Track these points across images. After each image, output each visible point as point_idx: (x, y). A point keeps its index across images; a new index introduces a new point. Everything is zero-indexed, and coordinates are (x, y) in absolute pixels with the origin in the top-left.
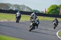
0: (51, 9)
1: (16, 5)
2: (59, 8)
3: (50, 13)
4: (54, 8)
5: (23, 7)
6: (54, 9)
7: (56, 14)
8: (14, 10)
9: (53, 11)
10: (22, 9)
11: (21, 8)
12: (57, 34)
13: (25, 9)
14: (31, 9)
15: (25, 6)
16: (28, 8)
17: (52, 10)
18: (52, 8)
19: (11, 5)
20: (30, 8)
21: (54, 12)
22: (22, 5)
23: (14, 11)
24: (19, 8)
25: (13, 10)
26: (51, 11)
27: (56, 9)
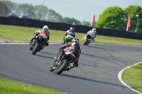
0: (106, 16)
1: (24, 6)
2: (127, 14)
3: (104, 27)
4: (113, 15)
5: (40, 11)
6: (114, 18)
7: (117, 28)
8: (20, 17)
9: (112, 22)
10: (40, 15)
11: (37, 12)
12: (120, 76)
13: (47, 15)
14: (60, 17)
15: (46, 8)
16: (53, 12)
17: (109, 19)
18: (110, 15)
19: (12, 5)
20: (57, 14)
21: (114, 24)
22: (39, 6)
23: (21, 19)
24: (33, 14)
25: (17, 18)
26: (106, 22)
27: (118, 16)
